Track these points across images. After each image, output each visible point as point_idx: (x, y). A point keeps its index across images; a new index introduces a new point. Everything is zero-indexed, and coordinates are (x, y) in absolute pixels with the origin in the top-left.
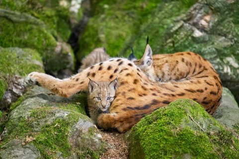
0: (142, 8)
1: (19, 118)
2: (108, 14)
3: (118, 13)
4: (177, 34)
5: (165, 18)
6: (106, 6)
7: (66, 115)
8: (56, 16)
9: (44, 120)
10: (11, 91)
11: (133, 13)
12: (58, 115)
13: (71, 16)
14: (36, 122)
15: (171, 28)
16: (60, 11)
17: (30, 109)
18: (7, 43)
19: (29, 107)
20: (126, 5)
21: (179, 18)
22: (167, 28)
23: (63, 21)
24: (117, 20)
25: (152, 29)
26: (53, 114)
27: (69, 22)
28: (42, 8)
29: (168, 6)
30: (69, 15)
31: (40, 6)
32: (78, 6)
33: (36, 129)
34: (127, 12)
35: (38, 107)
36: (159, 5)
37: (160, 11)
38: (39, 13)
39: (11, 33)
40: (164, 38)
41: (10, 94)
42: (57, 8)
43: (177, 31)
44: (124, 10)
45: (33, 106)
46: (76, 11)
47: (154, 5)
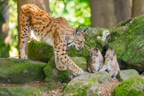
0: (129, 38)
1: (70, 86)
2: (117, 41)
3: (120, 41)
4: (141, 48)
5: (137, 42)
6: (116, 38)
7: (87, 84)
8: (95, 43)
9: (79, 86)
10: (73, 74)
11: (126, 40)
12: (84, 84)
13: (102, 43)
14: (76, 87)
15: (139, 46)
16: (97, 41)
17: (75, 82)
18: (73, 55)
19: (75, 81)
20: (123, 37)
21: (142, 41)
22: (138, 46)
23: (99, 45)
24: (120, 43)
25: (132, 47)
26: (82, 84)
27: (101, 45)
28: (89, 40)
29: (139, 37)
30: (101, 42)
31: (89, 39)
32: (105, 39)
33: (75, 90)
34: (124, 40)
35: (78, 81)
36: (135, 36)
37: (136, 39)
38: (88, 42)
39: (75, 51)
40: (136, 50)
41: (72, 76)
42: (96, 40)
43: (141, 47)
44: (122, 39)
45: (76, 81)
46: (104, 40)
47: (133, 37)
